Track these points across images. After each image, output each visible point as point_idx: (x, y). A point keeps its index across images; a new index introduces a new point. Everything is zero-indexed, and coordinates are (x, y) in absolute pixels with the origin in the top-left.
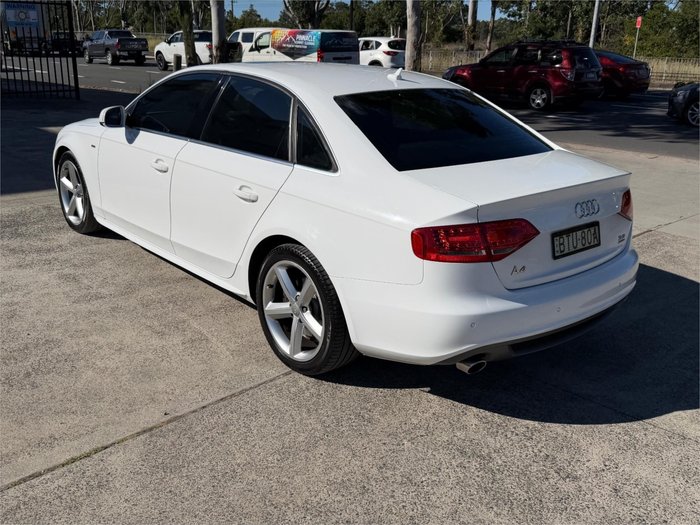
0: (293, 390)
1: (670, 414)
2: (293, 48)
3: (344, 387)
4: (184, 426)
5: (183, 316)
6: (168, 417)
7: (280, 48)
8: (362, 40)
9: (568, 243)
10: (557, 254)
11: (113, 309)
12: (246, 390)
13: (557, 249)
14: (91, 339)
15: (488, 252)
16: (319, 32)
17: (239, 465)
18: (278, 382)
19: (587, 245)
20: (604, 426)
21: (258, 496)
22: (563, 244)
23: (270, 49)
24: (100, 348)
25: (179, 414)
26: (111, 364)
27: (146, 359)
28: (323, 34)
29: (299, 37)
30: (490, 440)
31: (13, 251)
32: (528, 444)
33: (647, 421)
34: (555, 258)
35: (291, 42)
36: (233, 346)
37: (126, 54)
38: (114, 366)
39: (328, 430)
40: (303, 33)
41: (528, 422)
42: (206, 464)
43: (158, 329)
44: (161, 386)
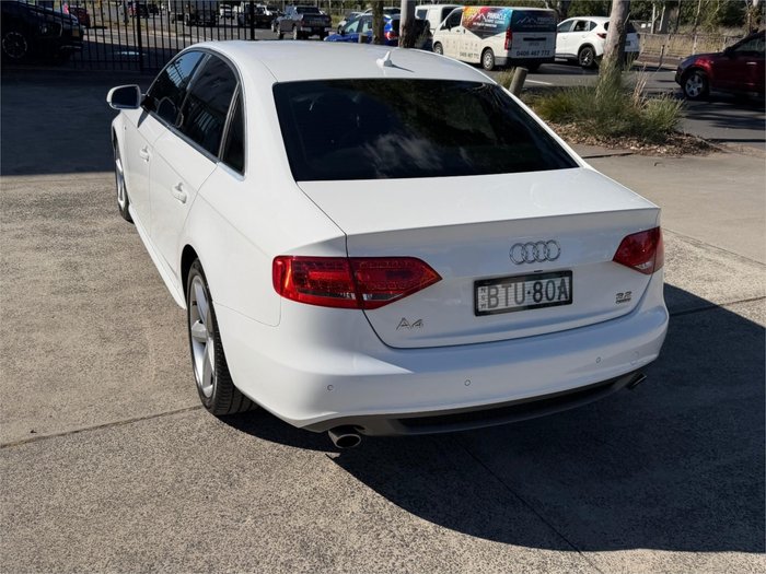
0: (183, 429)
1: (629, 552)
2: (482, 27)
3: (241, 434)
4: (36, 449)
5: (146, 322)
6: (34, 435)
7: (470, 26)
8: (576, 19)
9: (505, 296)
10: (481, 309)
11: (83, 306)
12: (136, 420)
13: (480, 302)
14: (33, 336)
15: (359, 297)
16: (511, 9)
17: (48, 506)
18: (176, 416)
19: (544, 300)
20: (520, 548)
21: (34, 549)
22: (495, 296)
23: (461, 28)
24: (34, 346)
25: (44, 435)
26: (29, 365)
27: (67, 366)
28: (514, 12)
29: (490, 15)
30: (354, 536)
31: (46, 231)
32: (396, 552)
33: (586, 554)
34: (478, 313)
35: (481, 20)
36: (166, 366)
37: (309, 30)
38: (29, 368)
39: (177, 485)
40: (494, 11)
41: (422, 521)
42: (18, 498)
43: (107, 334)
44: (55, 399)
